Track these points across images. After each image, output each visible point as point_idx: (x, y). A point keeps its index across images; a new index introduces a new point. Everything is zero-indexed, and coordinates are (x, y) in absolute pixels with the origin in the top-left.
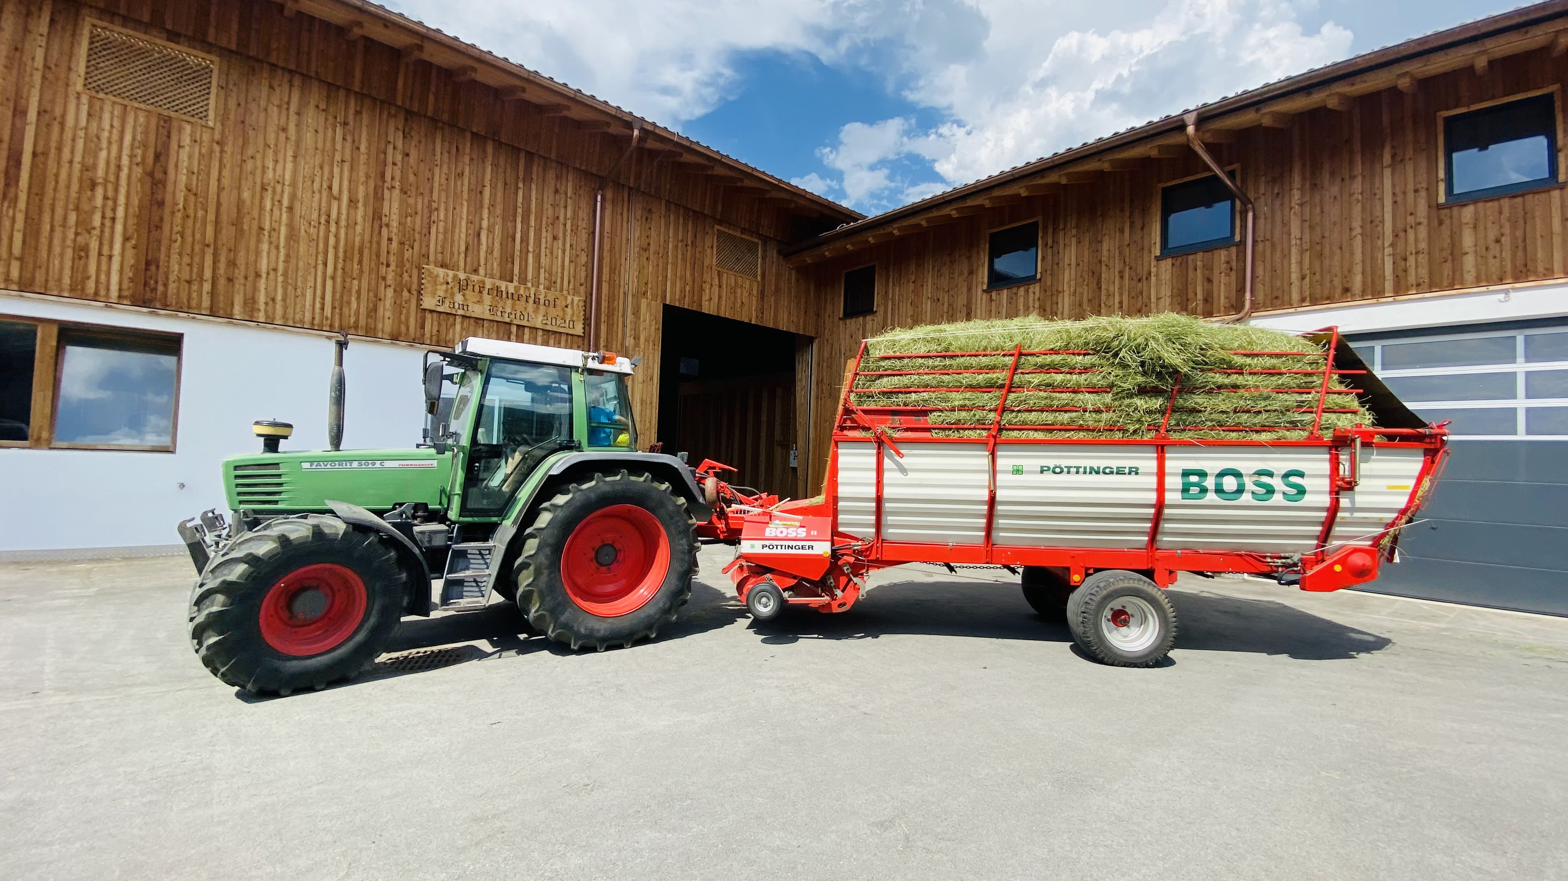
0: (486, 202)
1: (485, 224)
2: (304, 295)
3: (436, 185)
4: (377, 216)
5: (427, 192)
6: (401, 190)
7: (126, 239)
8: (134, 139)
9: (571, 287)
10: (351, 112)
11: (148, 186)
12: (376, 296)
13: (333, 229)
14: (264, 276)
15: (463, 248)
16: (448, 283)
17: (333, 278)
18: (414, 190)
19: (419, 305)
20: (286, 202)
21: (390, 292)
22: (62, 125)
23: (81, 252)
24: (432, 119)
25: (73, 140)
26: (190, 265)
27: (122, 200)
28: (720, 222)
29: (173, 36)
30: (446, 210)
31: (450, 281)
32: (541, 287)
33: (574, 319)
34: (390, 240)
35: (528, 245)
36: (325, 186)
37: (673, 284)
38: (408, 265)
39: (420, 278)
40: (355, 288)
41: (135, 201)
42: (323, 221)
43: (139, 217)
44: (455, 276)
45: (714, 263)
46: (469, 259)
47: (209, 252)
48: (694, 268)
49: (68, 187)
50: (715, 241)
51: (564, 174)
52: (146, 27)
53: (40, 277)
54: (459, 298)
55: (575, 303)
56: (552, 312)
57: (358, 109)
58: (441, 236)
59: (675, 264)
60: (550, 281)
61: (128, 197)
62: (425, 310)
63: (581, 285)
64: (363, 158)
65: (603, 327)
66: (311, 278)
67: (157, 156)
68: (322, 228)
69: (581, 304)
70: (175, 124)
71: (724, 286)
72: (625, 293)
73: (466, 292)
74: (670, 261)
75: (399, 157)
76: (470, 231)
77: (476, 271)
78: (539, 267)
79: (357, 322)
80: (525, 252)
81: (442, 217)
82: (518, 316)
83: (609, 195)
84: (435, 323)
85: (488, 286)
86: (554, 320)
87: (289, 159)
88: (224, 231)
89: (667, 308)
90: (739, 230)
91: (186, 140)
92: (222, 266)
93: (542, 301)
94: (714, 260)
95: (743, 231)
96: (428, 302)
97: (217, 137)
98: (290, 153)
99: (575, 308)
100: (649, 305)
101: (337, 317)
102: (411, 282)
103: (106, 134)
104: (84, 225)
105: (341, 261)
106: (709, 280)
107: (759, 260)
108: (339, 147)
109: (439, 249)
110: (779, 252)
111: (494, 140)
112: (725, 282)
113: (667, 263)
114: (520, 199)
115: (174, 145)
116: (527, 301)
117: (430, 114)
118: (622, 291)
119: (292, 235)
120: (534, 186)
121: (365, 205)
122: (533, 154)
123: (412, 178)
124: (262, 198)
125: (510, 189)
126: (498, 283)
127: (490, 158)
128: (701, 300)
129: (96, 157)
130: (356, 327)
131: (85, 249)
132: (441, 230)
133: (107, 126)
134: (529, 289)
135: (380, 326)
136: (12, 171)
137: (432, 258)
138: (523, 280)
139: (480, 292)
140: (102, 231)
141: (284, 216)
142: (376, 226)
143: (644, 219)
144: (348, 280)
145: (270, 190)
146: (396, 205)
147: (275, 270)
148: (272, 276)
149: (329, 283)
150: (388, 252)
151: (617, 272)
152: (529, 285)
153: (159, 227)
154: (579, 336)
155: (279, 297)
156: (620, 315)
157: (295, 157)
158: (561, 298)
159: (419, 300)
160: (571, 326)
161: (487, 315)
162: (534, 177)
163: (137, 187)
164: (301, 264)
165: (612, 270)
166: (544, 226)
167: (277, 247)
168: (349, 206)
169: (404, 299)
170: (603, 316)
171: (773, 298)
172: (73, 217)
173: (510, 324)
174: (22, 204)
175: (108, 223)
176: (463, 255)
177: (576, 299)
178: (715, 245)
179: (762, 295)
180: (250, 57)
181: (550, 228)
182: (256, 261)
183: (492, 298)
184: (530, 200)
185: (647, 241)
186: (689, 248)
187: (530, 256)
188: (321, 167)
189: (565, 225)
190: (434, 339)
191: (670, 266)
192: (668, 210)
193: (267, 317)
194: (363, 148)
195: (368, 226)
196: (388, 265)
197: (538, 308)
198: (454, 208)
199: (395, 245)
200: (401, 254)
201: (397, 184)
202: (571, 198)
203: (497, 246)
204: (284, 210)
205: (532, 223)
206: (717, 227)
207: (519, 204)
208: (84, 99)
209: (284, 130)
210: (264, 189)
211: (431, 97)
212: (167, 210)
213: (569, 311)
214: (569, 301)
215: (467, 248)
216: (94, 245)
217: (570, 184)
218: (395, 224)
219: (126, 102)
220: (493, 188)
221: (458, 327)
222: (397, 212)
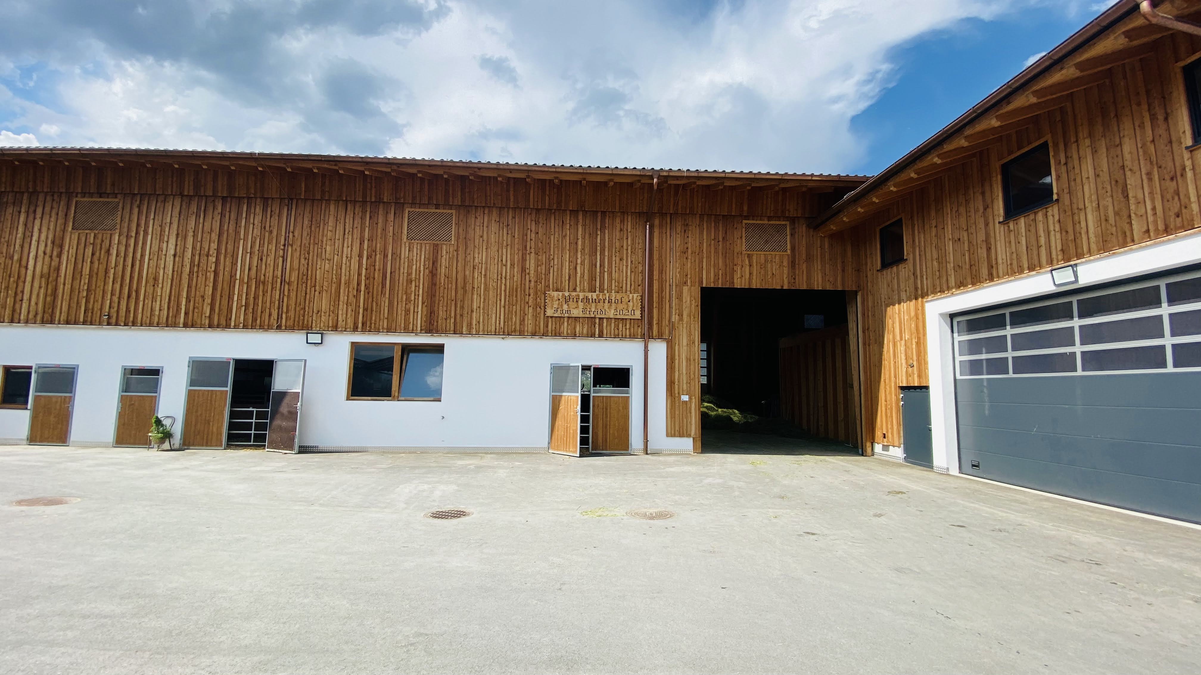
0: (580, 247)
1: (579, 261)
2: (492, 318)
3: (552, 246)
4: (523, 270)
5: (548, 250)
6: (535, 253)
7: (423, 303)
8: (425, 257)
9: (632, 288)
10: (510, 218)
11: (430, 278)
12: (524, 313)
13: (504, 281)
14: (475, 311)
15: (567, 278)
16: (559, 300)
17: (504, 307)
18: (541, 250)
19: (545, 314)
20: (483, 273)
21: (531, 309)
22: (400, 258)
23: (407, 312)
24: (549, 209)
25: (404, 263)
26: (446, 311)
27: (421, 286)
28: (747, 218)
29: (437, 206)
30: (558, 258)
31: (560, 298)
32: (613, 291)
33: (634, 308)
34: (530, 281)
35: (604, 268)
36: (500, 260)
37: (708, 272)
38: (539, 293)
39: (545, 300)
40: (514, 310)
41: (426, 285)
42: (499, 278)
43: (427, 292)
44: (563, 295)
45: (744, 249)
46: (571, 284)
47: (453, 303)
48: (726, 256)
49: (403, 284)
50: (744, 233)
51: (626, 218)
52: (427, 205)
53: (394, 326)
54: (565, 307)
55: (635, 298)
56: (621, 306)
57: (513, 216)
58: (555, 274)
59: (708, 257)
60: (618, 287)
61: (423, 284)
62: (548, 317)
63: (639, 286)
64: (516, 241)
65: (655, 311)
66: (495, 309)
67: (433, 263)
68: (499, 282)
69: (640, 298)
70: (440, 247)
71: (755, 264)
72: (670, 285)
73: (569, 303)
74: (705, 256)
75: (533, 235)
76: (571, 267)
77: (575, 290)
78: (612, 280)
79: (515, 329)
80: (602, 273)
81: (556, 263)
82: (599, 313)
83: (657, 222)
84: (554, 323)
85: (581, 297)
86: (621, 311)
87: (484, 250)
88: (459, 292)
89: (703, 290)
90: (766, 219)
91: (444, 252)
92: (458, 309)
93: (613, 301)
94: (744, 246)
95: (770, 218)
96: (550, 312)
97: (455, 248)
98: (484, 247)
99: (635, 301)
100: (690, 290)
101: (506, 327)
102: (541, 303)
103: (415, 258)
104: (408, 300)
105: (507, 297)
106: (740, 262)
107: (788, 237)
108: (505, 238)
109: (555, 281)
110: (809, 226)
111: (583, 211)
112: (755, 261)
113: (703, 258)
114: (599, 241)
115: (439, 257)
116: (604, 302)
117: (547, 207)
118: (668, 284)
119: (486, 289)
120: (607, 231)
121: (518, 265)
122: (605, 212)
123: (540, 245)
124: (473, 272)
125: (593, 236)
126: (587, 294)
127: (581, 221)
128: (733, 278)
129: (412, 268)
130: (515, 331)
131: (409, 311)
132: (556, 270)
133: (415, 254)
134: (605, 294)
135: (526, 329)
136: (384, 283)
137: (551, 286)
138: (602, 290)
139: (577, 302)
140: (415, 301)
141: (483, 279)
142: (523, 275)
143: (683, 231)
144: (511, 307)
145: (477, 267)
146: (532, 261)
147: (479, 307)
148: (478, 311)
149: (502, 309)
150: (529, 288)
151: (664, 272)
152: (606, 292)
153: (435, 296)
154: (638, 319)
155: (481, 320)
156: (667, 301)
157: (486, 249)
158: (626, 297)
159: (545, 311)
160: (633, 314)
161: (581, 315)
162: (607, 225)
163: (427, 278)
164: (490, 302)
165: (661, 272)
166: (614, 254)
167: (480, 296)
168: (510, 268)
169: (538, 312)
170: (655, 303)
171: (804, 266)
172: (404, 297)
173: (595, 318)
174: (387, 295)
175: (416, 297)
176: (567, 282)
177: (635, 295)
178: (744, 235)
179: (793, 264)
180: (466, 206)
181: (617, 254)
182: (472, 305)
183: (584, 304)
184: (605, 240)
185: (686, 246)
186: (720, 243)
187: (606, 274)
188: (498, 251)
189: (627, 250)
190: (553, 333)
191: (705, 260)
192: (702, 220)
193: (476, 331)
194: (516, 236)
195: (519, 276)
196: (529, 295)
197: (611, 305)
198: (562, 256)
199: (532, 284)
200: (536, 287)
201: (533, 250)
202: (630, 232)
203: (586, 271)
204: (483, 276)
205: (607, 254)
206: (745, 222)
207: (598, 245)
208: (407, 245)
209: (482, 237)
210: (474, 268)
211: (547, 198)
212: (438, 287)
213: (631, 304)
214: (631, 298)
215: (569, 278)
216: (412, 308)
217: (629, 224)
218: (532, 272)
219: (421, 242)
220: (584, 238)
221: (566, 324)
222: (533, 265)
